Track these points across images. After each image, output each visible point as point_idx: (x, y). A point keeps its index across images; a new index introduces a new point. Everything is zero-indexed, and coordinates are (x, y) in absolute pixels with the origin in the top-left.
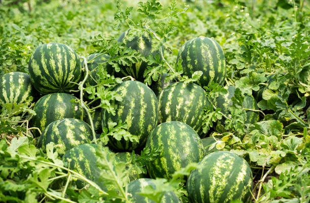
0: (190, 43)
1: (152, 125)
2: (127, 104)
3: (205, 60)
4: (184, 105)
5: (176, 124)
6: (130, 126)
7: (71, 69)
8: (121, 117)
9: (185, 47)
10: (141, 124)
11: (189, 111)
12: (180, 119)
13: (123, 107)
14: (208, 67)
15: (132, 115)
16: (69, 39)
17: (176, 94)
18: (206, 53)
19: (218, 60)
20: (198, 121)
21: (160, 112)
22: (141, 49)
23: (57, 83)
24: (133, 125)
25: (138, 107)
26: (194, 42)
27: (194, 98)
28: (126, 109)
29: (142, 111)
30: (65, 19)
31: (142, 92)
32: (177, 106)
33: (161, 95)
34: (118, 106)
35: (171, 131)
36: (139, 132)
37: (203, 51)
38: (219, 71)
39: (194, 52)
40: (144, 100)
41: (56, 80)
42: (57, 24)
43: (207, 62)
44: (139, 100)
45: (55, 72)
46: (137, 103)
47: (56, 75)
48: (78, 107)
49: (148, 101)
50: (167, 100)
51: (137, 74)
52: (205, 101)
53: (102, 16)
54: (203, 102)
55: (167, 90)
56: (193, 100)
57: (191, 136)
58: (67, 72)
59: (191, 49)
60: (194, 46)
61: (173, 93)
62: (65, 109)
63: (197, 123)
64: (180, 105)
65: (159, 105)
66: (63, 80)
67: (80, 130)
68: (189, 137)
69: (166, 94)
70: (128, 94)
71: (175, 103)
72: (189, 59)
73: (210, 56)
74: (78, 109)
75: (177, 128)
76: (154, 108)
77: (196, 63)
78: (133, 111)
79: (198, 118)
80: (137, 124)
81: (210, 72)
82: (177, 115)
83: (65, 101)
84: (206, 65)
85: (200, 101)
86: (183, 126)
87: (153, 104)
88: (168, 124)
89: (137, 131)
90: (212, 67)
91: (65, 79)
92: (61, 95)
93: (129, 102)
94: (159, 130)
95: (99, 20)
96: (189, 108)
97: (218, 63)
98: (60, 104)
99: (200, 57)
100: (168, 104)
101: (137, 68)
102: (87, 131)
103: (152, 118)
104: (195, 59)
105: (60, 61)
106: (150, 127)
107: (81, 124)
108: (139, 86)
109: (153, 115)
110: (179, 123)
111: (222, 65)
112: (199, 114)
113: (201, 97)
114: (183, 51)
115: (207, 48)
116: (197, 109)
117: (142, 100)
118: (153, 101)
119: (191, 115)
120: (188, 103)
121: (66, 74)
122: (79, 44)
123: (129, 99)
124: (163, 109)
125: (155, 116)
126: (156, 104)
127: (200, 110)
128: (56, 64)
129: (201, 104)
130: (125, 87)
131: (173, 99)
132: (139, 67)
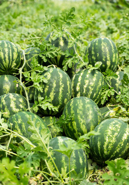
0: (95, 41)
1: (67, 99)
2: (51, 85)
3: (104, 54)
4: (89, 85)
5: (83, 98)
6: (53, 99)
7: (14, 59)
8: (47, 93)
9: (91, 45)
10: (60, 98)
11: (92, 89)
12: (86, 95)
13: (48, 86)
14: (106, 59)
15: (54, 92)
16: (14, 33)
17: (84, 77)
18: (104, 49)
19: (113, 54)
20: (98, 96)
21: (73, 89)
22: (61, 46)
23: (5, 68)
24: (54, 98)
25: (58, 86)
26: (97, 41)
27: (96, 80)
28: (50, 88)
29: (61, 89)
30: (11, 18)
31: (61, 76)
32: (84, 86)
33: (74, 78)
34: (45, 86)
35: (79, 103)
36: (59, 104)
37: (103, 47)
38: (113, 61)
39: (96, 48)
40: (62, 82)
41: (4, 66)
42: (6, 21)
43: (106, 55)
44: (59, 82)
45: (4, 60)
46: (58, 83)
47: (4, 63)
48: (19, 85)
49: (65, 82)
50: (77, 82)
51: (58, 62)
52: (103, 82)
53: (37, 15)
54: (102, 83)
55: (77, 75)
56: (95, 82)
57: (93, 107)
58: (11, 61)
59: (95, 46)
60: (97, 44)
61: (82, 77)
62: (10, 86)
63: (98, 97)
64: (86, 85)
65: (73, 85)
66: (9, 66)
67: (19, 101)
68: (91, 108)
69: (77, 77)
70: (52, 77)
71: (83, 83)
72: (93, 53)
73: (107, 51)
74: (19, 86)
75: (84, 102)
76: (69, 87)
77: (98, 56)
78: (55, 89)
79: (98, 94)
80: (58, 98)
81: (108, 62)
82: (84, 92)
83: (10, 81)
84: (104, 57)
85: (100, 82)
86: (87, 100)
87: (68, 84)
88: (78, 99)
89: (57, 103)
90: (108, 58)
91: (10, 65)
92: (7, 76)
93: (52, 83)
94: (72, 102)
95: (35, 19)
96: (92, 87)
97: (113, 56)
98: (7, 82)
99: (100, 51)
100: (78, 84)
101: (58, 58)
102: (24, 102)
103: (68, 94)
104: (97, 53)
105: (7, 53)
106: (66, 100)
107: (20, 97)
108: (59, 72)
109: (68, 92)
110: (85, 98)
111: (116, 57)
112: (99, 91)
113: (100, 80)
114: (89, 47)
115: (106, 45)
116: (98, 88)
117: (61, 82)
118: (68, 83)
119: (94, 92)
120: (92, 84)
121: (11, 62)
122: (21, 37)
123: (52, 81)
124: (75, 87)
125: (69, 93)
126: (70, 85)
127: (100, 89)
128: (4, 55)
129: (101, 84)
130: (49, 73)
131: (81, 81)
132: (59, 58)
